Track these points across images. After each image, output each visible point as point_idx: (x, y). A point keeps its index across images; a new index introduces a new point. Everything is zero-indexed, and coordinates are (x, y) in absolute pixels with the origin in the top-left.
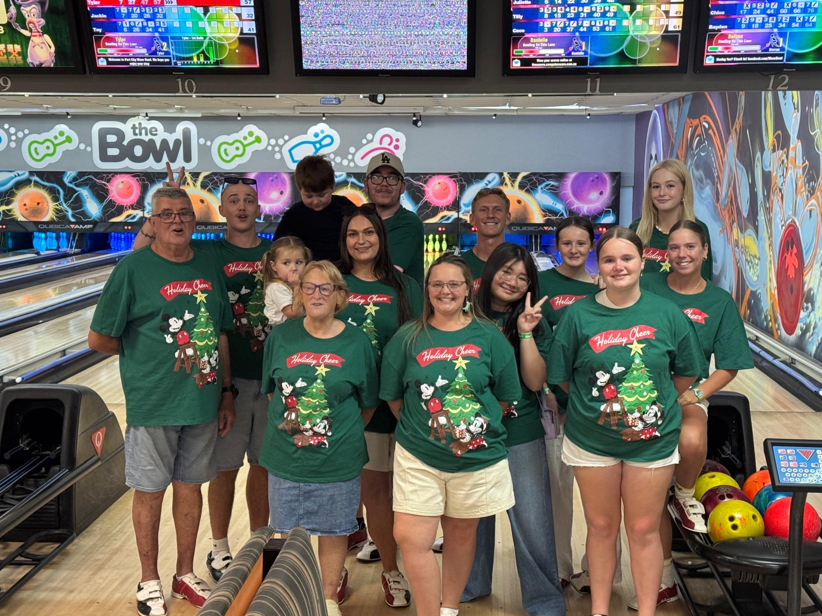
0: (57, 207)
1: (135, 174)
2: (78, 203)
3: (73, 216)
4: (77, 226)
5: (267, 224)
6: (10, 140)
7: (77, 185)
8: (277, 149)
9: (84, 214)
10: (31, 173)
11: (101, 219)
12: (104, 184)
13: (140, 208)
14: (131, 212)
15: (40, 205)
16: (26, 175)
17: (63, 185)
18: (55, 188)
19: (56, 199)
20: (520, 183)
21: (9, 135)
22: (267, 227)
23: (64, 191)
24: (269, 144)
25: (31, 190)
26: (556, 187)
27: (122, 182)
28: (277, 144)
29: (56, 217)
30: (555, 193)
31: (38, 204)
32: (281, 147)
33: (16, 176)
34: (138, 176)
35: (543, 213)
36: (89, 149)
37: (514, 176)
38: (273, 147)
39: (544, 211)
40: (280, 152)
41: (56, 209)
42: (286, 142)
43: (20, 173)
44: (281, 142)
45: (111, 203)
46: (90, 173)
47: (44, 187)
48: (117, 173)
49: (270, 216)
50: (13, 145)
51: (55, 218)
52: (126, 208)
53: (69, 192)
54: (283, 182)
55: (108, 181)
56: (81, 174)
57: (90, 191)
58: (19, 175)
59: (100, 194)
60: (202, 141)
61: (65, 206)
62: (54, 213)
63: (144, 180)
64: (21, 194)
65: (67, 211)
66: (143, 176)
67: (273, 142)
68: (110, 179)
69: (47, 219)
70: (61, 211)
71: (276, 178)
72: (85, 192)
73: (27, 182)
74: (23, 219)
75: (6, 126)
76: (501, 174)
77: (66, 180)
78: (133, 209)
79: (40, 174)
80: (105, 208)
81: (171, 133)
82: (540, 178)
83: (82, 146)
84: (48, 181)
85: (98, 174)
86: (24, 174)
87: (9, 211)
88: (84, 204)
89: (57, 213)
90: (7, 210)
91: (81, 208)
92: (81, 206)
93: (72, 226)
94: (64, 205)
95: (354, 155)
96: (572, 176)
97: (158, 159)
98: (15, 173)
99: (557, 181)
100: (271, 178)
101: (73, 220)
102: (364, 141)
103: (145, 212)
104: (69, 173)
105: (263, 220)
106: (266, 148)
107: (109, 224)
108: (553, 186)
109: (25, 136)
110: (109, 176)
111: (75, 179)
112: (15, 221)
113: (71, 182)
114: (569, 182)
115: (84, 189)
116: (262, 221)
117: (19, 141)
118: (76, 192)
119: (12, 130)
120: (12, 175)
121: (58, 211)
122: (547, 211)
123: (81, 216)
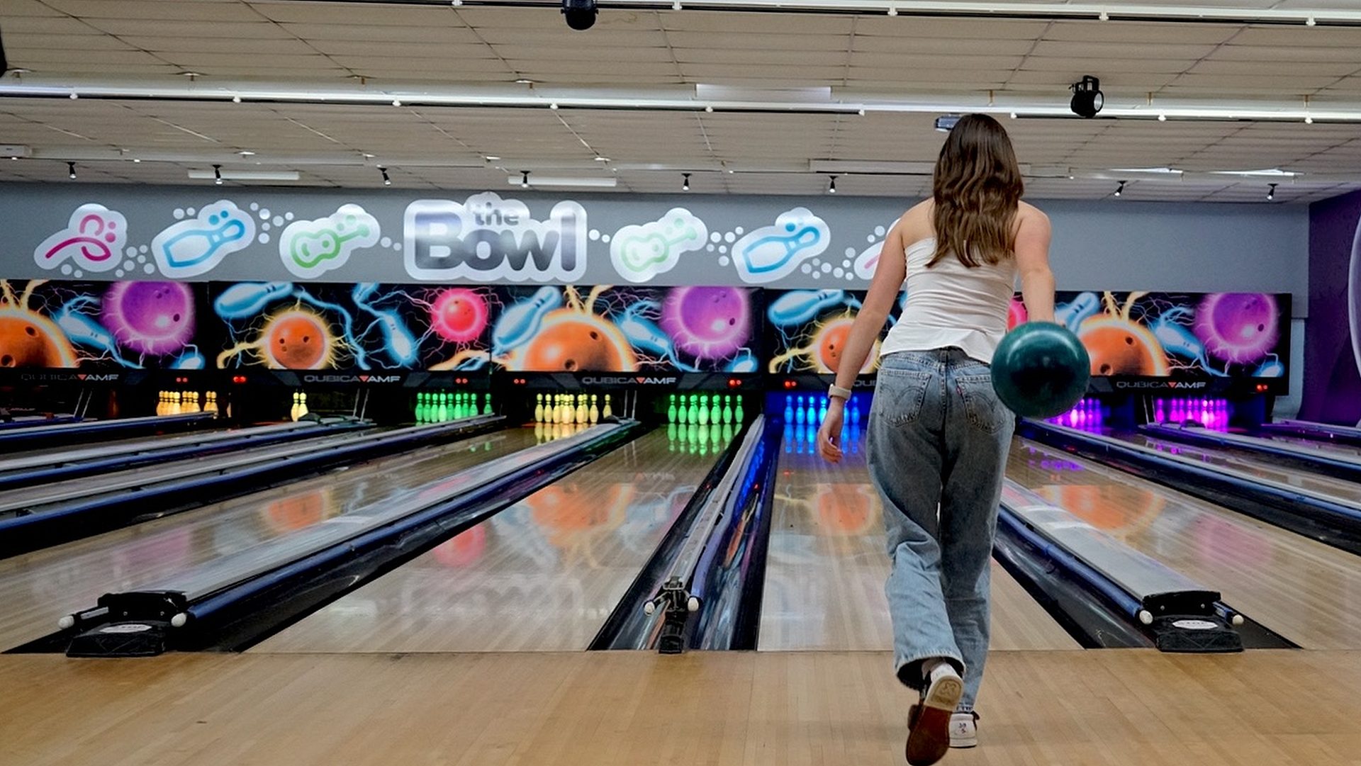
0: (340, 345)
1: (479, 289)
2: (376, 339)
3: (367, 360)
4: (372, 379)
5: (705, 375)
6: (259, 231)
7: (377, 307)
8: (723, 249)
9: (387, 358)
10: (297, 286)
11: (415, 366)
12: (425, 306)
13: (485, 348)
14: (468, 353)
15: (309, 342)
16: (286, 289)
17: (351, 307)
18: (336, 311)
19: (337, 331)
20: (1132, 309)
21: (259, 222)
22: (705, 380)
23: (353, 316)
24: (709, 241)
25: (294, 314)
26: (1190, 317)
27: (456, 302)
28: (723, 242)
29: (337, 362)
30: (1189, 326)
31: (306, 339)
32: (730, 246)
33: (269, 291)
34: (485, 291)
35: (1168, 359)
36: (397, 247)
37: (1121, 297)
38: (717, 245)
39: (1169, 356)
40: (728, 254)
41: (338, 348)
42: (738, 237)
43: (277, 285)
44: (730, 237)
45: (434, 339)
46: (400, 287)
47: (318, 310)
48: (447, 287)
49: (711, 361)
50: (264, 239)
51: (334, 364)
52: (461, 346)
53: (362, 319)
54: (736, 303)
55: (432, 300)
56: (384, 288)
57: (398, 317)
58: (274, 289)
59: (416, 321)
60: (595, 235)
61: (353, 344)
62: (333, 355)
63: (494, 299)
64: (277, 322)
65: (356, 352)
66: (493, 292)
67: (716, 237)
68: (436, 296)
69: (319, 365)
70: (345, 352)
71: (724, 296)
72: (389, 320)
73: (289, 301)
74: (279, 367)
75: (254, 207)
76: (1100, 295)
77: (358, 298)
78: (473, 348)
79: (312, 288)
80: (423, 347)
81: (541, 221)
82: (1164, 302)
83: (386, 242)
84: (325, 300)
85: (415, 288)
86: (284, 287)
87: (254, 351)
88: (386, 340)
89: (338, 356)
90: (250, 350)
91: (382, 347)
92: (381, 343)
93: (364, 378)
94: (352, 341)
95: (853, 261)
96: (1214, 299)
97: (518, 264)
98: (269, 286)
99: (1191, 307)
100: (715, 297)
101: (365, 367)
102: (871, 239)
103: (494, 354)
104: (363, 286)
105: (699, 368)
106: (705, 247)
107: (429, 375)
108: (1184, 315)
109: (287, 223)
110: (433, 291)
111: (373, 296)
112: (263, 369)
113: (365, 302)
114: (1209, 308)
115: (389, 314)
116: (696, 370)
117: (276, 233)
118: (374, 318)
119: (265, 215)
120: (262, 288)
121: (339, 352)
122: (1175, 356)
123: (380, 361)
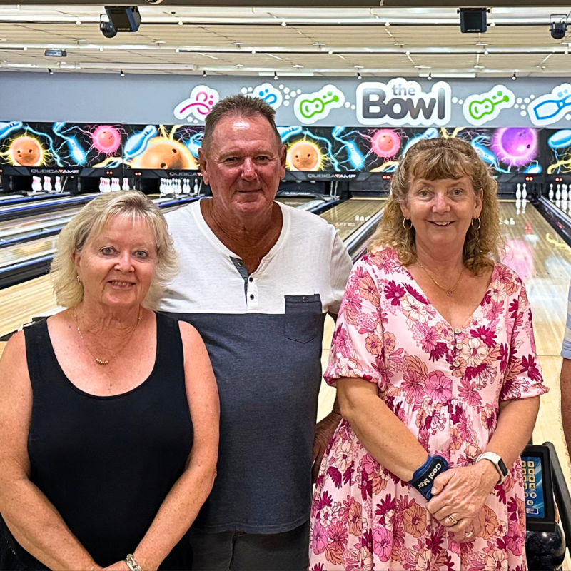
0: (326, 159)
1: (396, 130)
2: (344, 155)
3: (339, 166)
4: (342, 176)
5: (513, 175)
6: (284, 99)
7: (344, 139)
8: (523, 107)
9: (349, 165)
10: (304, 128)
11: (363, 170)
12: (368, 138)
13: (398, 160)
14: (390, 163)
15: (310, 157)
16: (300, 130)
17: (332, 139)
18: (324, 141)
19: (325, 152)
21: (284, 95)
22: (513, 177)
23: (332, 144)
24: (516, 103)
25: (303, 143)
27: (384, 136)
28: (523, 103)
29: (324, 167)
31: (309, 155)
32: (527, 105)
33: (290, 131)
34: (399, 131)
36: (353, 107)
38: (520, 105)
40: (526, 110)
41: (324, 160)
42: (532, 101)
43: (294, 128)
44: (527, 101)
45: (373, 155)
46: (356, 128)
47: (315, 140)
48: (380, 128)
49: (517, 168)
50: (286, 103)
51: (322, 168)
52: (386, 159)
53: (337, 145)
54: (531, 136)
55: (372, 136)
56: (348, 129)
57: (355, 144)
58: (293, 130)
59: (364, 147)
60: (455, 100)
61: (332, 158)
62: (322, 164)
63: (404, 135)
64: (294, 146)
65: (334, 162)
66: (403, 131)
67: (520, 101)
68: (374, 133)
69: (315, 169)
70: (328, 162)
71: (525, 133)
72: (351, 146)
73: (301, 136)
74: (295, 169)
75: (281, 87)
77: (334, 135)
78: (392, 160)
79: (312, 129)
80: (367, 160)
81: (428, 94)
83: (348, 105)
84: (319, 136)
85: (362, 129)
86: (298, 129)
88: (349, 156)
89: (325, 164)
91: (347, 160)
92: (346, 158)
93: (337, 176)
94: (332, 156)
97: (415, 116)
98: (290, 128)
100: (519, 133)
101: (338, 170)
104: (337, 128)
105: (510, 171)
106: (513, 106)
107: (370, 174)
109: (298, 95)
110: (373, 131)
111: (342, 134)
112: (288, 171)
113: (339, 137)
115: (350, 142)
116: (508, 172)
117: (292, 100)
118: (343, 145)
119: (287, 90)
120: (287, 129)
121: (325, 162)
123: (346, 166)
